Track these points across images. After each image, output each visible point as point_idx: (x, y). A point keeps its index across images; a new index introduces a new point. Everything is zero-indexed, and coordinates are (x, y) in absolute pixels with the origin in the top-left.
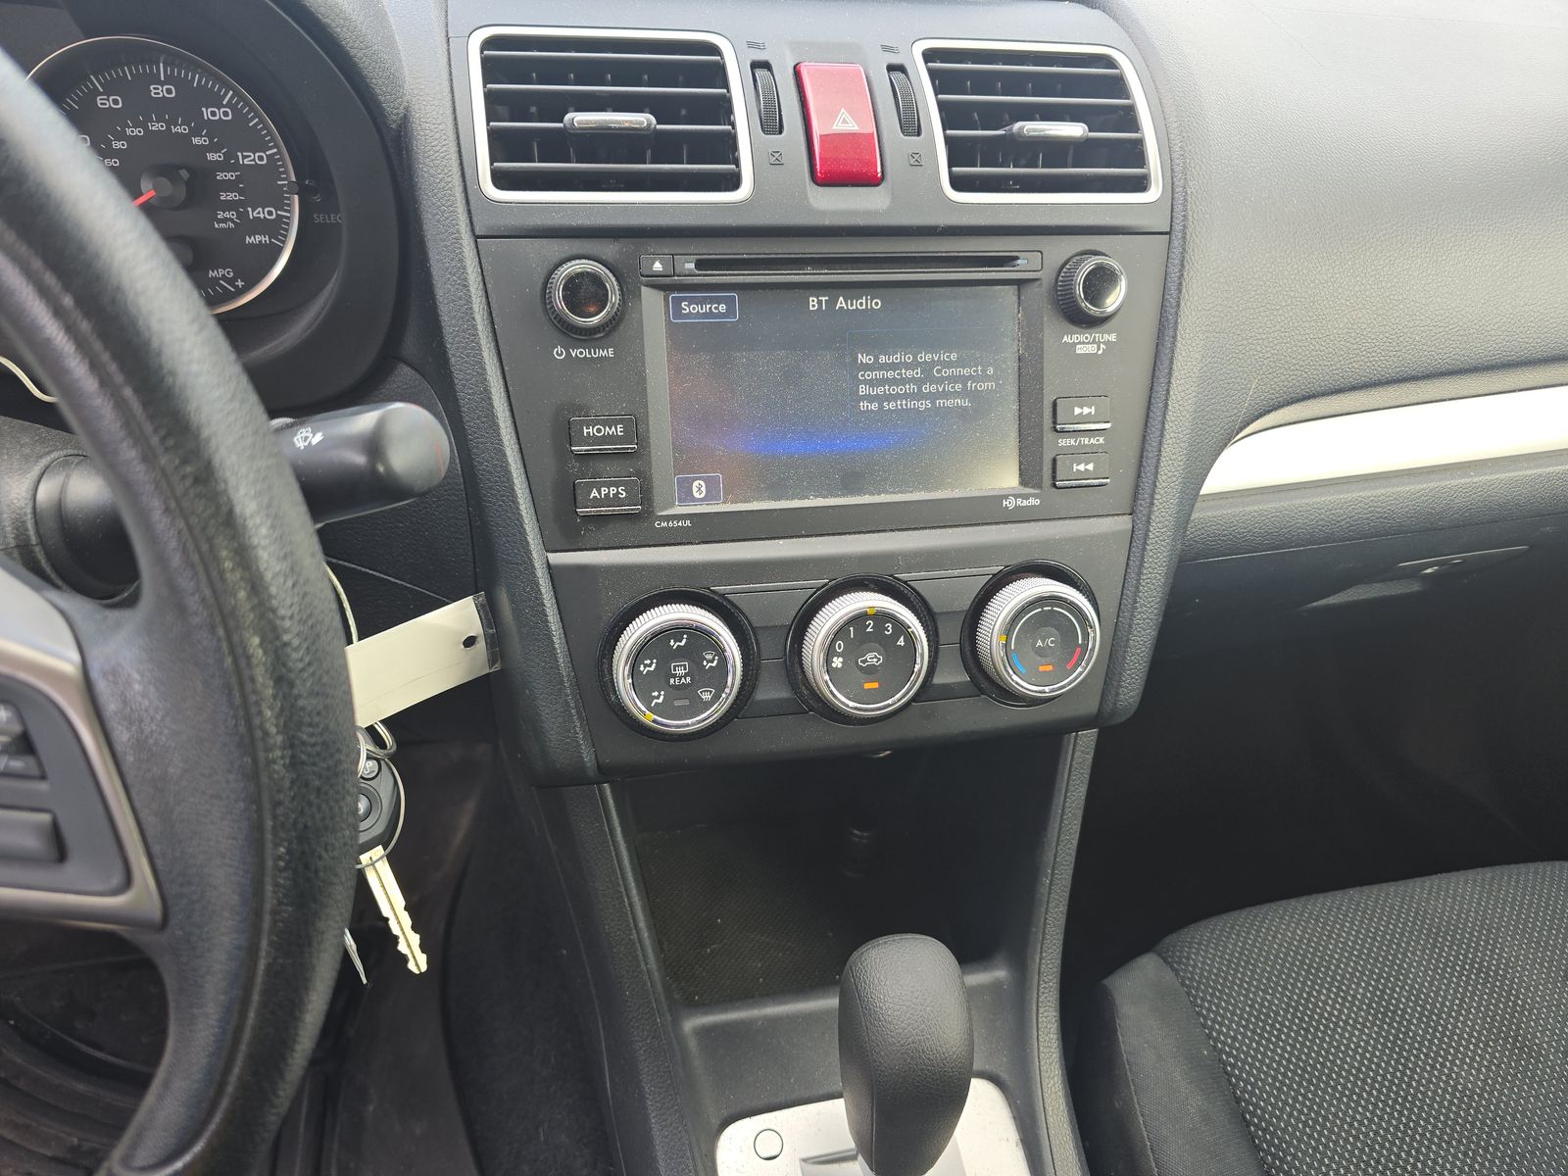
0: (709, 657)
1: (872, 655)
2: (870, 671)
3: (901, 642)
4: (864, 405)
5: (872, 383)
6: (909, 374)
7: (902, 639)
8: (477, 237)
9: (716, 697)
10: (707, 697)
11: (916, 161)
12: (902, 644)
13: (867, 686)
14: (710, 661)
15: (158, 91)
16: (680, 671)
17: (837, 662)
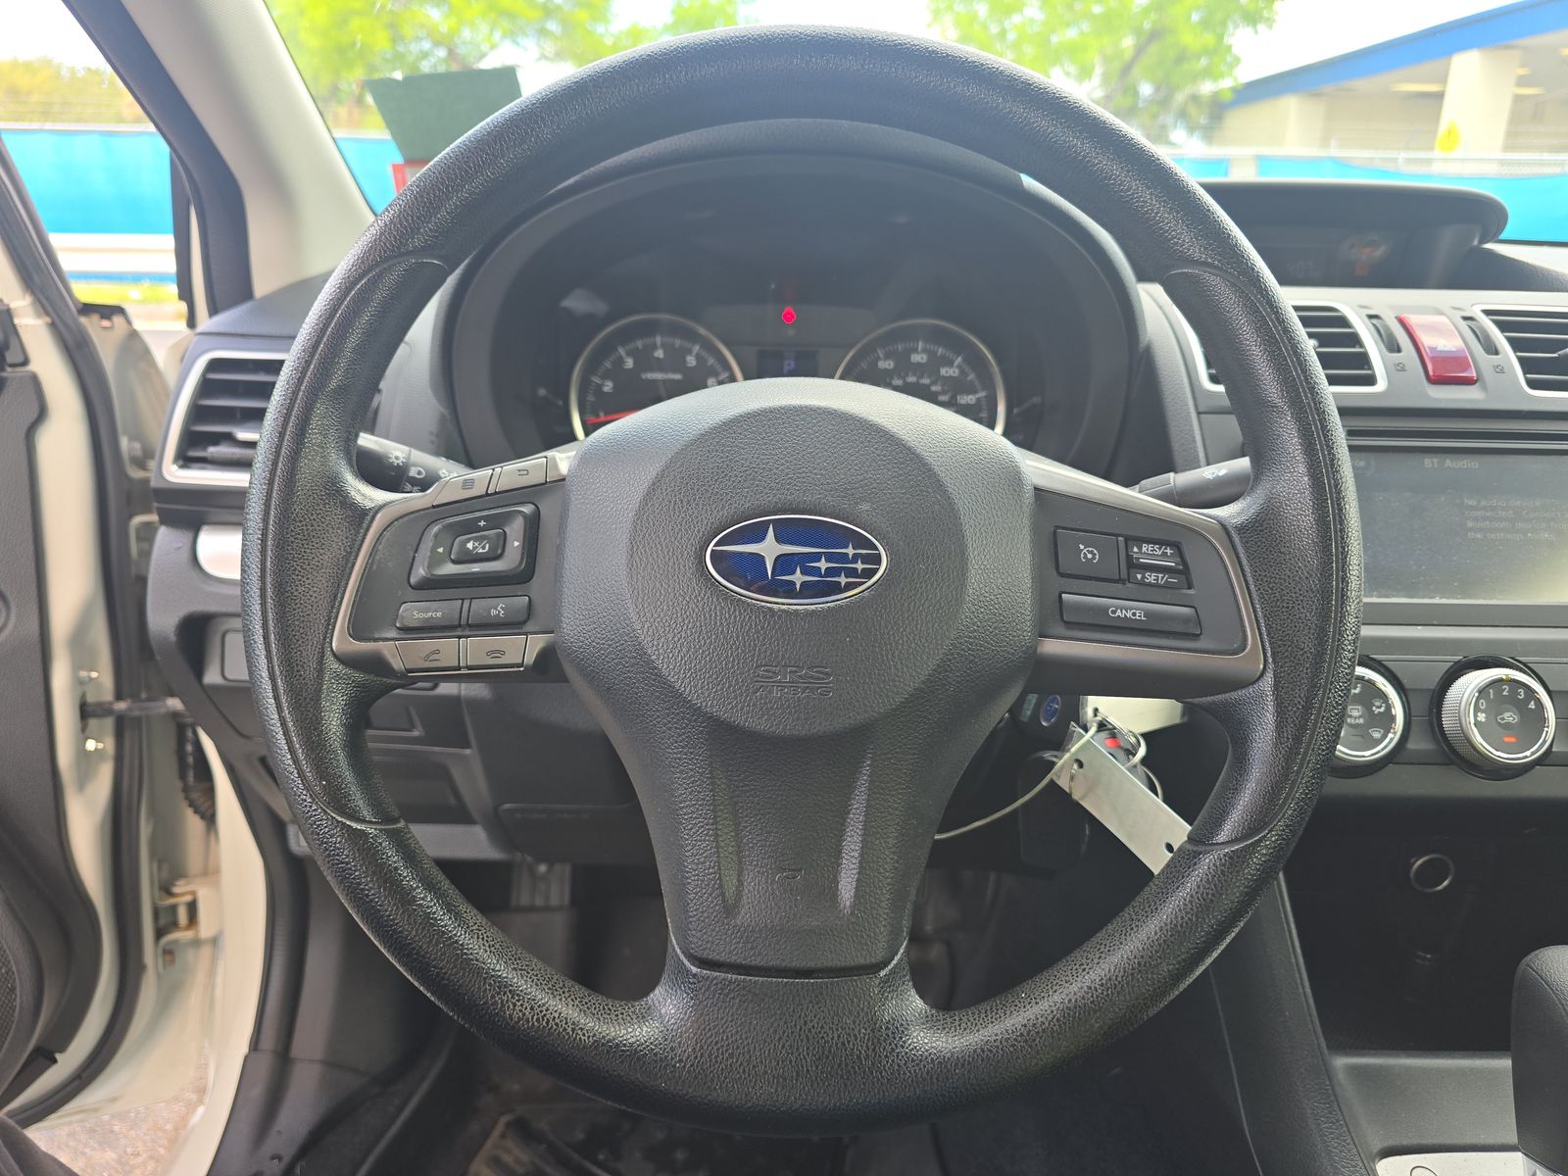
0: (1377, 704)
1: (1508, 714)
2: (1507, 727)
3: (1532, 705)
4: (1470, 535)
5: (1476, 519)
6: (1503, 514)
7: (1532, 703)
8: (1199, 413)
9: (1384, 737)
10: (1377, 735)
11: (1499, 370)
12: (1533, 707)
13: (1507, 739)
14: (1379, 709)
15: (916, 358)
16: (1355, 713)
17: (1482, 717)
